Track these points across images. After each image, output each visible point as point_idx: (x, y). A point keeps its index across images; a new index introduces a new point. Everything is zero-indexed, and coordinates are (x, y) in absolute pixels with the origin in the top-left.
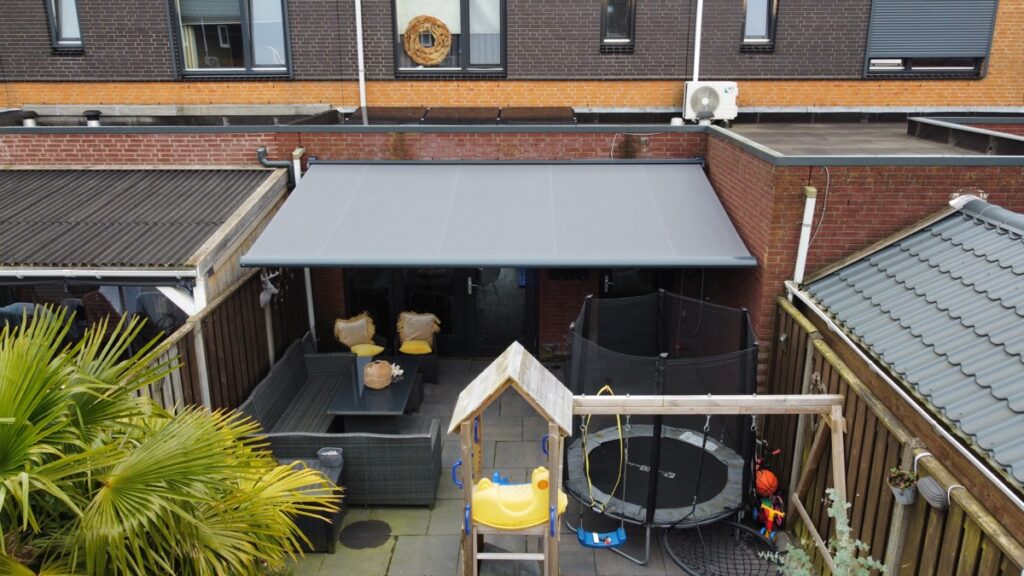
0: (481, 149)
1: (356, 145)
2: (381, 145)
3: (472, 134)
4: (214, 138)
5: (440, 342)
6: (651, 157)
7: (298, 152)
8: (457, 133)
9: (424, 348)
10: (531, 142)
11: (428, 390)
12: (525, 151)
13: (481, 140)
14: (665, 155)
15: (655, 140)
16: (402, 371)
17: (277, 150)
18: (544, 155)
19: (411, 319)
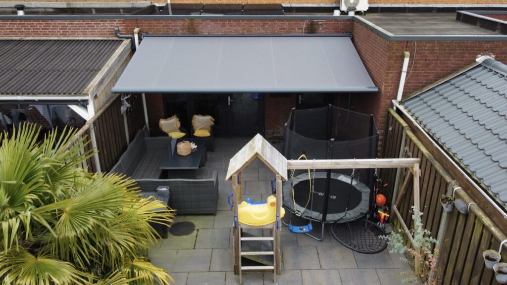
0: (234, 28)
1: (167, 26)
2: (181, 26)
3: (230, 20)
4: (90, 22)
5: (214, 130)
6: (324, 33)
7: (136, 30)
8: (222, 20)
9: (207, 134)
10: (261, 24)
11: (209, 155)
12: (258, 29)
13: (234, 23)
14: (331, 32)
15: (326, 24)
16: (196, 146)
17: (125, 28)
18: (268, 31)
19: (199, 119)
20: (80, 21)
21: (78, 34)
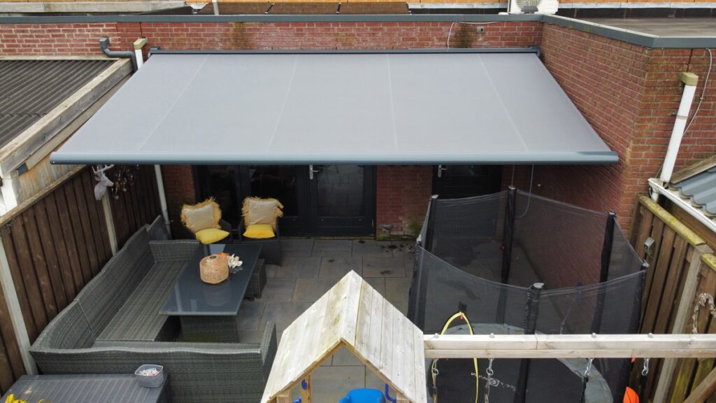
0: (319, 39)
1: (196, 35)
2: (221, 34)
3: (311, 23)
4: (57, 28)
5: (283, 227)
6: (486, 47)
7: (139, 42)
8: (296, 23)
9: (266, 232)
10: (369, 31)
11: (272, 272)
12: (364, 41)
13: (319, 30)
14: (500, 44)
15: (490, 29)
16: (241, 263)
17: (119, 40)
18: (382, 44)
19: (255, 204)
20: (38, 27)
21: (35, 51)
